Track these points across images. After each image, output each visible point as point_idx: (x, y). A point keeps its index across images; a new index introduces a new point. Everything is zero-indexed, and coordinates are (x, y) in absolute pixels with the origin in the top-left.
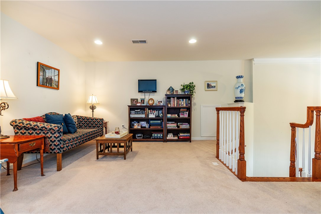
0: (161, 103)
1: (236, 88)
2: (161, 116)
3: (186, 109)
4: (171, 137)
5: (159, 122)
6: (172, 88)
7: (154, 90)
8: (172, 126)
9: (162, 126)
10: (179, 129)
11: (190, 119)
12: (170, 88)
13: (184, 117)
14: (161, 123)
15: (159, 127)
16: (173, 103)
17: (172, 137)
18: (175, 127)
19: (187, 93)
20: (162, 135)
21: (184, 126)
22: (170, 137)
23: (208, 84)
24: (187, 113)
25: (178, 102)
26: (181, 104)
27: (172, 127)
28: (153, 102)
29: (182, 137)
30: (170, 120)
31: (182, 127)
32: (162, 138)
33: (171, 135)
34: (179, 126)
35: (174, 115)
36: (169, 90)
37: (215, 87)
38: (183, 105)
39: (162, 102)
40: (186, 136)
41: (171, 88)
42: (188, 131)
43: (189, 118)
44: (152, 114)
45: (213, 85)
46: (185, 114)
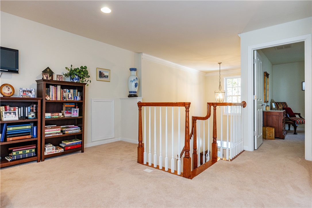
0: (30, 94)
1: (131, 81)
2: (33, 116)
3: (73, 105)
4: (51, 151)
5: (27, 127)
6: (50, 70)
7: (13, 68)
8: (51, 132)
9: (33, 135)
10: (64, 135)
11: (82, 119)
12: (46, 70)
13: (73, 116)
14: (32, 129)
15: (27, 137)
16: (54, 95)
17: (54, 151)
18: (59, 133)
19: (77, 81)
20: (33, 150)
21: (73, 130)
22: (49, 151)
23: (100, 72)
24: (76, 111)
25: (62, 93)
26: (68, 96)
27: (54, 133)
28: (11, 90)
29: (69, 148)
30: (49, 122)
31: (70, 132)
32: (33, 156)
33: (51, 148)
34: (65, 131)
35: (57, 114)
36: (45, 72)
37: (108, 77)
38: (71, 98)
39: (32, 92)
40: (76, 144)
41: (48, 70)
42: (80, 136)
43: (81, 117)
44: (10, 113)
45: (106, 74)
46: (74, 112)
